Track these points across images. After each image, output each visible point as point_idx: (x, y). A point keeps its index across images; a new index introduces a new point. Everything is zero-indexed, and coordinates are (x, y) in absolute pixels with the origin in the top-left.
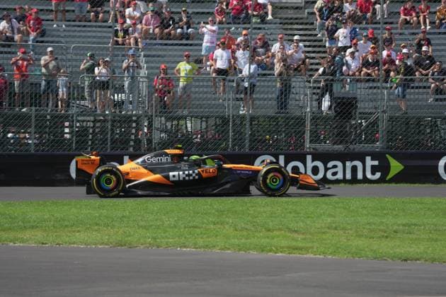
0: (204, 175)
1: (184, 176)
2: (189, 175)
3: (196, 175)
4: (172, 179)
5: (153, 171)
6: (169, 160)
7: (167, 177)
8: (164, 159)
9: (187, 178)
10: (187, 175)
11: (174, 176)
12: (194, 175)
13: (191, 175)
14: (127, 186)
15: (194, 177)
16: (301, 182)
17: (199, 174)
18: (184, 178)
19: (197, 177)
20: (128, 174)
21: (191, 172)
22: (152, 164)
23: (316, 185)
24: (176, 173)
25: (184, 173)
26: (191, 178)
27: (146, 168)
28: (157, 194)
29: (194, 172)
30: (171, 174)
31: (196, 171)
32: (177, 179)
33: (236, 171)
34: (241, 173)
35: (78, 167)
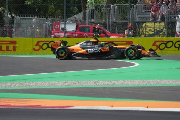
0: (103, 50)
1: (94, 51)
2: (96, 50)
3: (99, 50)
4: (89, 52)
5: (83, 48)
6: (91, 44)
7: (87, 51)
8: (89, 44)
9: (95, 52)
10: (95, 50)
11: (90, 51)
12: (98, 50)
13: (97, 50)
14: (72, 55)
15: (98, 51)
16: (142, 54)
17: (100, 50)
18: (94, 52)
19: (99, 51)
20: (74, 50)
21: (97, 49)
22: (84, 46)
23: (149, 55)
24: (91, 50)
25: (94, 50)
26: (97, 52)
27: (81, 47)
28: (83, 58)
29: (98, 49)
30: (89, 50)
31: (99, 49)
32: (91, 52)
33: (119, 48)
34: (121, 50)
35: (52, 47)
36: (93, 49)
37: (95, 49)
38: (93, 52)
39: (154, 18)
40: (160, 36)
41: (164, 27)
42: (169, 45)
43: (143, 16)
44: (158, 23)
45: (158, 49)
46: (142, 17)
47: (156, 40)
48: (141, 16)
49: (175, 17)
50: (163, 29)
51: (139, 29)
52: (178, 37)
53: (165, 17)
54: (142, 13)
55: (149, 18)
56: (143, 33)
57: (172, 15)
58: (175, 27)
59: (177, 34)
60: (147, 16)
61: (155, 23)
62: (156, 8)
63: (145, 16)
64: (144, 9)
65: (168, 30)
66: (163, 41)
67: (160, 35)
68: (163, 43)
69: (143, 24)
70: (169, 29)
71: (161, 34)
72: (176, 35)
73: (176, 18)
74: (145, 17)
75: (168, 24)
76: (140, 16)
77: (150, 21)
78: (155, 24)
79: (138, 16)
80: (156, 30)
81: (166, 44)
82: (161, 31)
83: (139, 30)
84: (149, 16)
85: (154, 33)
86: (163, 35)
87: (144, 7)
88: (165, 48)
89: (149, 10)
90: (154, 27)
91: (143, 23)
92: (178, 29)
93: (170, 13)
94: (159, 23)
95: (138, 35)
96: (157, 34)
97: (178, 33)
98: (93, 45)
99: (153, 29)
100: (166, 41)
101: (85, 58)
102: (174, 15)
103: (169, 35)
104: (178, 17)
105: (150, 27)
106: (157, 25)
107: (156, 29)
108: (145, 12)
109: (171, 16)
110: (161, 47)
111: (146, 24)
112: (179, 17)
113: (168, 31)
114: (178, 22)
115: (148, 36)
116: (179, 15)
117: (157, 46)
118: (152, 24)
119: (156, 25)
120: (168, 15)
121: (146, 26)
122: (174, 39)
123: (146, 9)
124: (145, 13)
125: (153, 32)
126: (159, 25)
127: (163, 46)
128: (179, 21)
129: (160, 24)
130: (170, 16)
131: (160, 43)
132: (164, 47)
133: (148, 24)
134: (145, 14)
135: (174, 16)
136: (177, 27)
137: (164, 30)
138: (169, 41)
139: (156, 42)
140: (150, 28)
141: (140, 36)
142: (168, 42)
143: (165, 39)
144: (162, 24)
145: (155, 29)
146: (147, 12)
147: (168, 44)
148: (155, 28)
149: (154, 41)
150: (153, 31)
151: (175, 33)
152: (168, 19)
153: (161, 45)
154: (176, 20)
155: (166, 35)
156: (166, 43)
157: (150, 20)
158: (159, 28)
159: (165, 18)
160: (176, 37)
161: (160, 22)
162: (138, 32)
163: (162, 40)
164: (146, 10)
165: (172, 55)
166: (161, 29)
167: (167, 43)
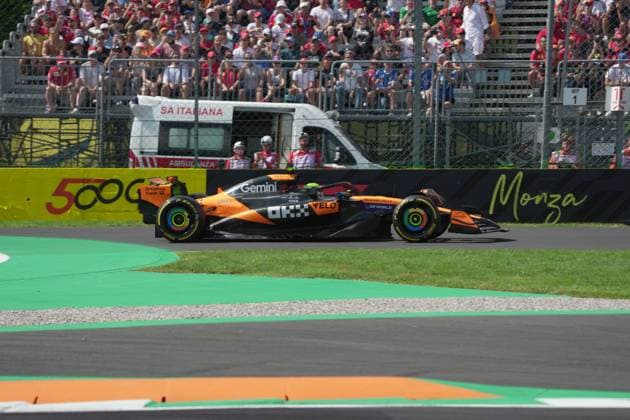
0: (318, 211)
1: (288, 212)
2: (295, 211)
3: (306, 210)
4: (271, 216)
5: (248, 205)
6: (275, 189)
7: (264, 214)
8: (267, 188)
9: (292, 215)
10: (292, 211)
11: (274, 212)
12: (302, 211)
13: (298, 211)
14: (212, 226)
15: (302, 214)
16: (453, 222)
17: (310, 209)
18: (288, 215)
19: (307, 214)
20: (215, 208)
21: (298, 206)
22: (250, 194)
23: (475, 226)
24: (277, 208)
25: (288, 208)
26: (299, 215)
27: (239, 200)
28: (250, 237)
29: (302, 207)
30: (270, 209)
31: (306, 206)
32: (278, 216)
33: (369, 204)
34: (376, 209)
35: (142, 198)
36: (284, 208)
37: (292, 207)
38: (284, 216)
39: (58, 102)
40: (78, 162)
41: (91, 134)
42: (110, 192)
43: (23, 96)
44: (71, 120)
45: (74, 206)
46: (17, 101)
47: (67, 176)
48: (16, 96)
49: (126, 103)
50: (89, 141)
51: (10, 140)
52: (138, 165)
53: (95, 101)
54: (16, 87)
55: (43, 102)
56: (21, 152)
57: (119, 94)
58: (128, 136)
59: (134, 158)
60: (35, 96)
61: (61, 118)
62: (65, 70)
63: (29, 96)
64: (24, 72)
65: (106, 144)
66: (89, 181)
67: (77, 159)
68: (89, 185)
69: (20, 124)
70: (107, 139)
71: (81, 155)
72: (131, 160)
73: (129, 106)
74: (29, 100)
75: (106, 125)
76: (11, 96)
77: (46, 113)
78: (61, 124)
79: (5, 96)
80: (65, 144)
81: (98, 191)
82: (82, 147)
83: (7, 142)
84: (40, 96)
85: (60, 152)
86: (89, 160)
87: (22, 68)
88: (95, 201)
89: (42, 78)
90: (60, 133)
91: (22, 119)
92: (139, 141)
93: (109, 89)
94: (74, 120)
95: (5, 159)
96: (70, 156)
97: (136, 153)
98: (281, 193)
99: (57, 141)
100: (97, 181)
101: (257, 237)
102: (124, 94)
103: (107, 161)
104: (136, 101)
105: (45, 133)
106: (70, 126)
107: (66, 141)
108: (29, 82)
109: (113, 98)
110: (82, 200)
111: (31, 125)
112: (139, 102)
113: (105, 147)
114: (136, 119)
115: (39, 164)
116: (139, 96)
117: (68, 195)
118: (52, 124)
119: (64, 127)
120: (106, 94)
121: (33, 130)
122: (126, 174)
123: (29, 74)
124: (29, 87)
125: (55, 151)
126: (75, 126)
127: (88, 197)
128: (139, 115)
129: (78, 123)
130: (110, 97)
131: (81, 186)
132: (92, 199)
133: (38, 123)
134: (29, 92)
135: (125, 98)
136: (132, 134)
137: (93, 143)
138: (108, 179)
139: (65, 182)
140: (46, 137)
141: (10, 164)
142: (105, 183)
143: (97, 173)
144: (87, 125)
145: (61, 140)
146: (35, 82)
147: (104, 189)
148: (63, 137)
149: (60, 181)
150: (55, 148)
151: (129, 153)
152: (105, 108)
153: (82, 195)
154: (129, 112)
155: (97, 159)
156: (97, 185)
157: (44, 109)
158: (76, 137)
159: (94, 105)
160: (131, 168)
161: (78, 118)
162: (6, 150)
163: (85, 176)
164: (29, 78)
165: (119, 225)
166: (81, 140)
167: (102, 187)
